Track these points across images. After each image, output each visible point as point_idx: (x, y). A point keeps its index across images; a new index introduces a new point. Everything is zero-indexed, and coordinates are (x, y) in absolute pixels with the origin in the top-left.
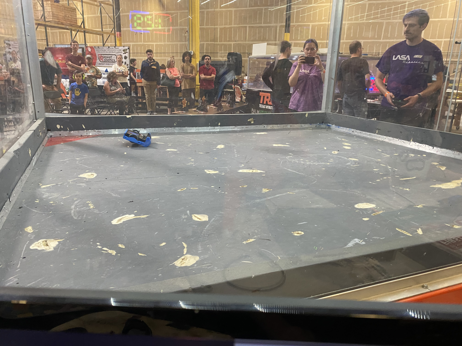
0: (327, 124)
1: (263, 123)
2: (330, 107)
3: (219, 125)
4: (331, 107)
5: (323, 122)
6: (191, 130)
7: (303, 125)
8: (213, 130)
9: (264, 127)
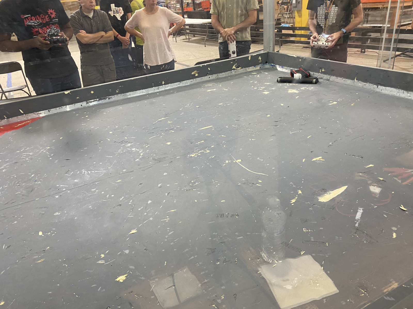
0: (270, 64)
1: (208, 74)
2: (271, 45)
3: (163, 84)
4: (273, 45)
5: (266, 62)
6: (135, 94)
7: (247, 69)
8: (158, 91)
9: (209, 77)
